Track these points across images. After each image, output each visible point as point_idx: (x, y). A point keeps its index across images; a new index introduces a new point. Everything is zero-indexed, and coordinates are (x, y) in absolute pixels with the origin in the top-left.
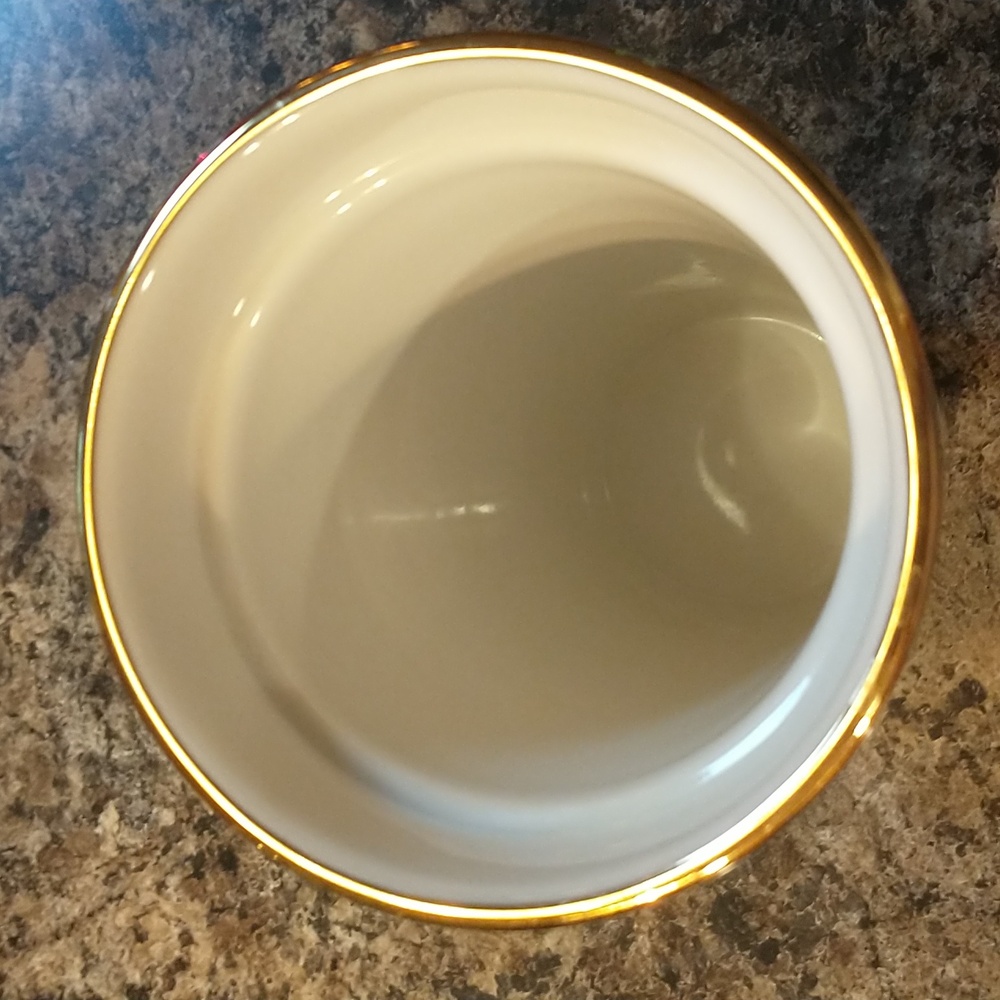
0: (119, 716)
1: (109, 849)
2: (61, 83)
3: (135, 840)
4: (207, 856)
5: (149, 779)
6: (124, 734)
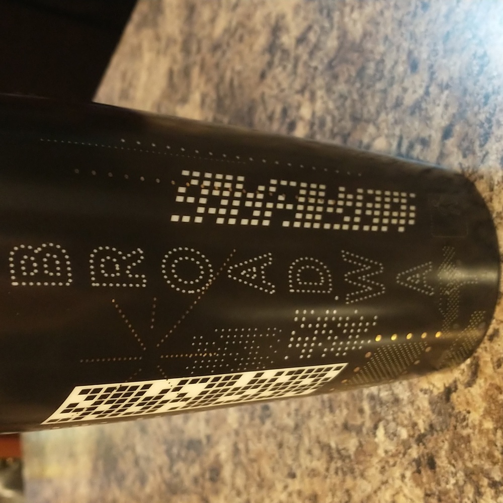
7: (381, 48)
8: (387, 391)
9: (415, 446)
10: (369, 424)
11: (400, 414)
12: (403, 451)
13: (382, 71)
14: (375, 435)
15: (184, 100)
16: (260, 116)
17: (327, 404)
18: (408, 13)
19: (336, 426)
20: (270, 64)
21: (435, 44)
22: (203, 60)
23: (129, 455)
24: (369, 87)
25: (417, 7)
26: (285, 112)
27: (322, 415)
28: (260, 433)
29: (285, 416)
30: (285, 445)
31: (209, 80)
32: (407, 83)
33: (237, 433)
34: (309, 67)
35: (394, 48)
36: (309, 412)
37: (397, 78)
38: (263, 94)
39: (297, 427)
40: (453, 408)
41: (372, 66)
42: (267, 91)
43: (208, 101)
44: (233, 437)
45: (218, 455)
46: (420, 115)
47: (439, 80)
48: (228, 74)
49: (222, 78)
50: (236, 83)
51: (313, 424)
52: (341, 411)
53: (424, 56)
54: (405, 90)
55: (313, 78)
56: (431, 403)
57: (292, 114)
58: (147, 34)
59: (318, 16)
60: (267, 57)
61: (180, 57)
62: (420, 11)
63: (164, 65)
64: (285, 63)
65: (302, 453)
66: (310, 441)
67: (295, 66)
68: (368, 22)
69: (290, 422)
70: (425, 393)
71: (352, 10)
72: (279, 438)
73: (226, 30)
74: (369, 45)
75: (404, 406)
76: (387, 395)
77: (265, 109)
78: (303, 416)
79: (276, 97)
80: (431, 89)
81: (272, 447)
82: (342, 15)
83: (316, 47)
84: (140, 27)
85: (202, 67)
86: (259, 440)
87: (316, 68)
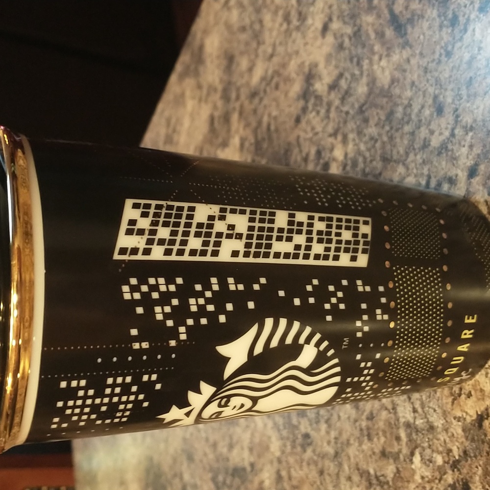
0: (417, 399)
1: (417, 478)
2: (379, 63)
3: (428, 474)
4: (457, 485)
5: (431, 436)
6: (420, 410)
7: (409, 93)
8: (422, 419)
9: (450, 472)
10: (405, 451)
11: (435, 441)
12: (438, 477)
13: (410, 115)
14: (411, 461)
15: (225, 144)
16: (296, 157)
17: (365, 432)
18: (433, 60)
19: (374, 453)
20: (304, 110)
21: (459, 89)
22: (242, 106)
23: (177, 481)
24: (397, 130)
25: (441, 55)
26: (319, 153)
27: (360, 444)
28: (302, 461)
29: (325, 444)
30: (326, 472)
31: (247, 125)
32: (433, 126)
33: (279, 461)
34: (341, 111)
35: (421, 93)
36: (348, 440)
37: (423, 121)
38: (298, 137)
39: (337, 454)
40: (486, 435)
41: (400, 109)
42: (302, 134)
43: (247, 144)
44: (276, 464)
45: (262, 483)
46: (447, 155)
47: (464, 123)
48: (265, 119)
49: (260, 123)
50: (273, 128)
51: (352, 451)
52: (378, 439)
53: (449, 100)
54: (432, 132)
55: (345, 122)
56: (464, 430)
57: (326, 155)
58: (189, 82)
59: (348, 64)
60: (301, 103)
61: (220, 104)
62: (444, 59)
63: (205, 111)
64: (319, 108)
65: (343, 480)
66: (350, 469)
67: (328, 111)
68: (396, 69)
69: (331, 450)
70: (459, 421)
71: (380, 59)
72: (320, 465)
73: (263, 79)
74: (397, 91)
75: (440, 433)
76: (423, 423)
77: (301, 151)
78: (342, 443)
79: (311, 140)
80: (456, 131)
81: (314, 474)
82: (371, 63)
83: (347, 93)
84: (182, 77)
85: (241, 114)
86: (301, 467)
87: (347, 113)
